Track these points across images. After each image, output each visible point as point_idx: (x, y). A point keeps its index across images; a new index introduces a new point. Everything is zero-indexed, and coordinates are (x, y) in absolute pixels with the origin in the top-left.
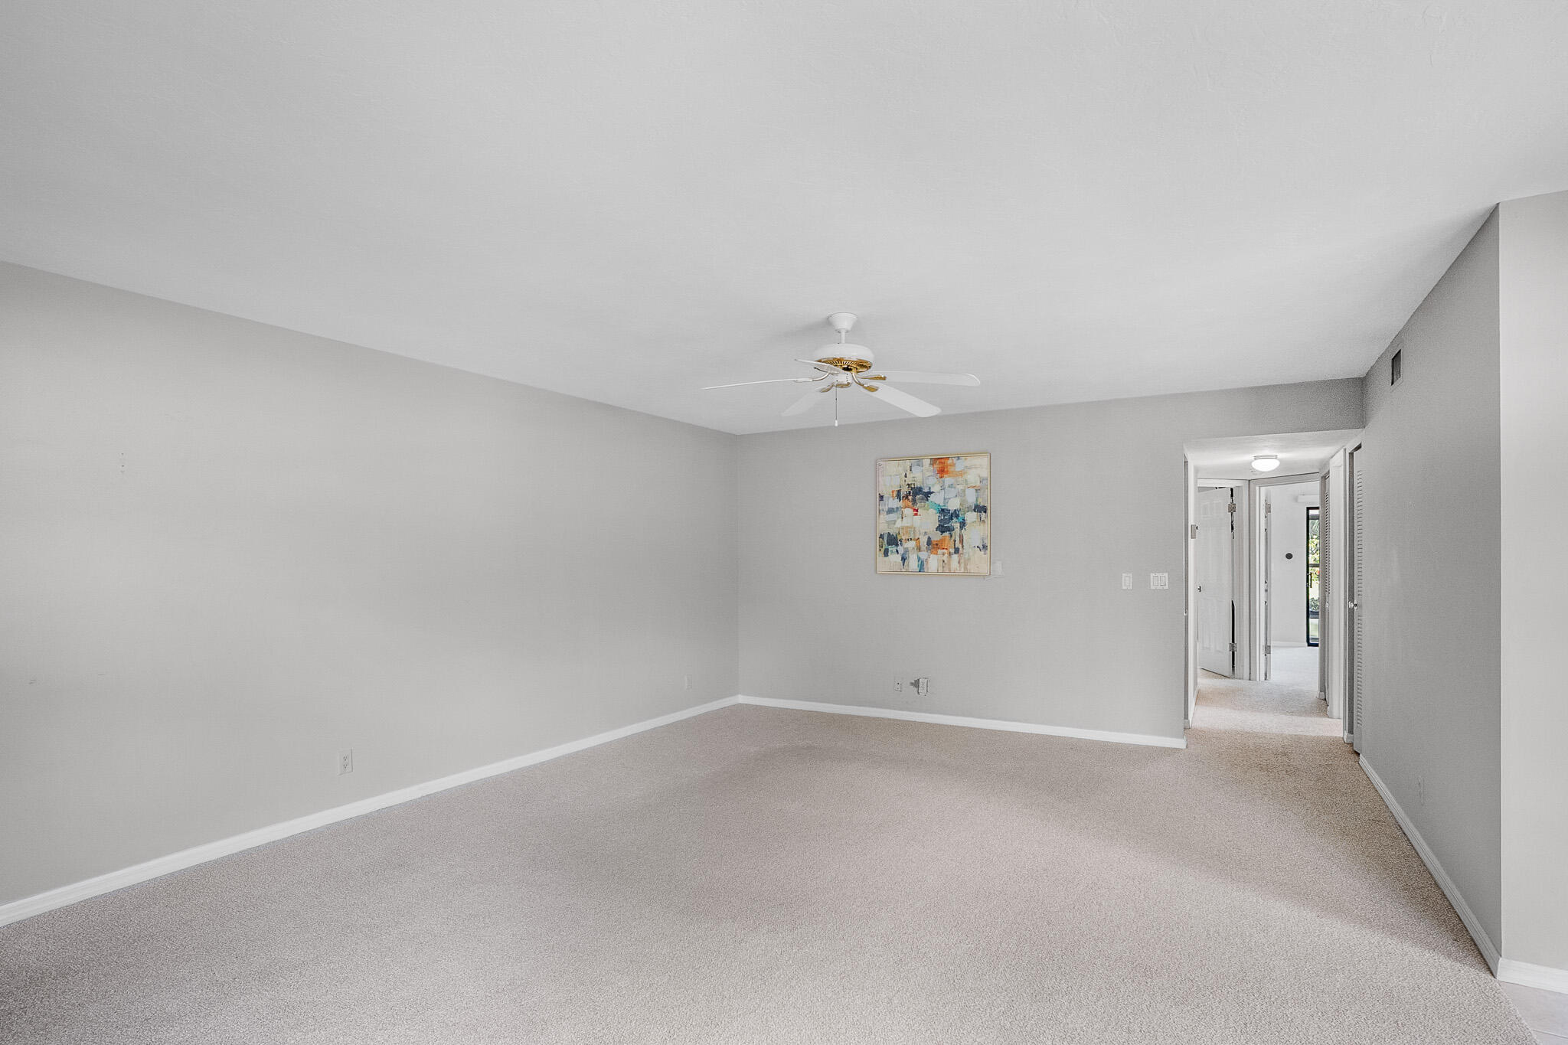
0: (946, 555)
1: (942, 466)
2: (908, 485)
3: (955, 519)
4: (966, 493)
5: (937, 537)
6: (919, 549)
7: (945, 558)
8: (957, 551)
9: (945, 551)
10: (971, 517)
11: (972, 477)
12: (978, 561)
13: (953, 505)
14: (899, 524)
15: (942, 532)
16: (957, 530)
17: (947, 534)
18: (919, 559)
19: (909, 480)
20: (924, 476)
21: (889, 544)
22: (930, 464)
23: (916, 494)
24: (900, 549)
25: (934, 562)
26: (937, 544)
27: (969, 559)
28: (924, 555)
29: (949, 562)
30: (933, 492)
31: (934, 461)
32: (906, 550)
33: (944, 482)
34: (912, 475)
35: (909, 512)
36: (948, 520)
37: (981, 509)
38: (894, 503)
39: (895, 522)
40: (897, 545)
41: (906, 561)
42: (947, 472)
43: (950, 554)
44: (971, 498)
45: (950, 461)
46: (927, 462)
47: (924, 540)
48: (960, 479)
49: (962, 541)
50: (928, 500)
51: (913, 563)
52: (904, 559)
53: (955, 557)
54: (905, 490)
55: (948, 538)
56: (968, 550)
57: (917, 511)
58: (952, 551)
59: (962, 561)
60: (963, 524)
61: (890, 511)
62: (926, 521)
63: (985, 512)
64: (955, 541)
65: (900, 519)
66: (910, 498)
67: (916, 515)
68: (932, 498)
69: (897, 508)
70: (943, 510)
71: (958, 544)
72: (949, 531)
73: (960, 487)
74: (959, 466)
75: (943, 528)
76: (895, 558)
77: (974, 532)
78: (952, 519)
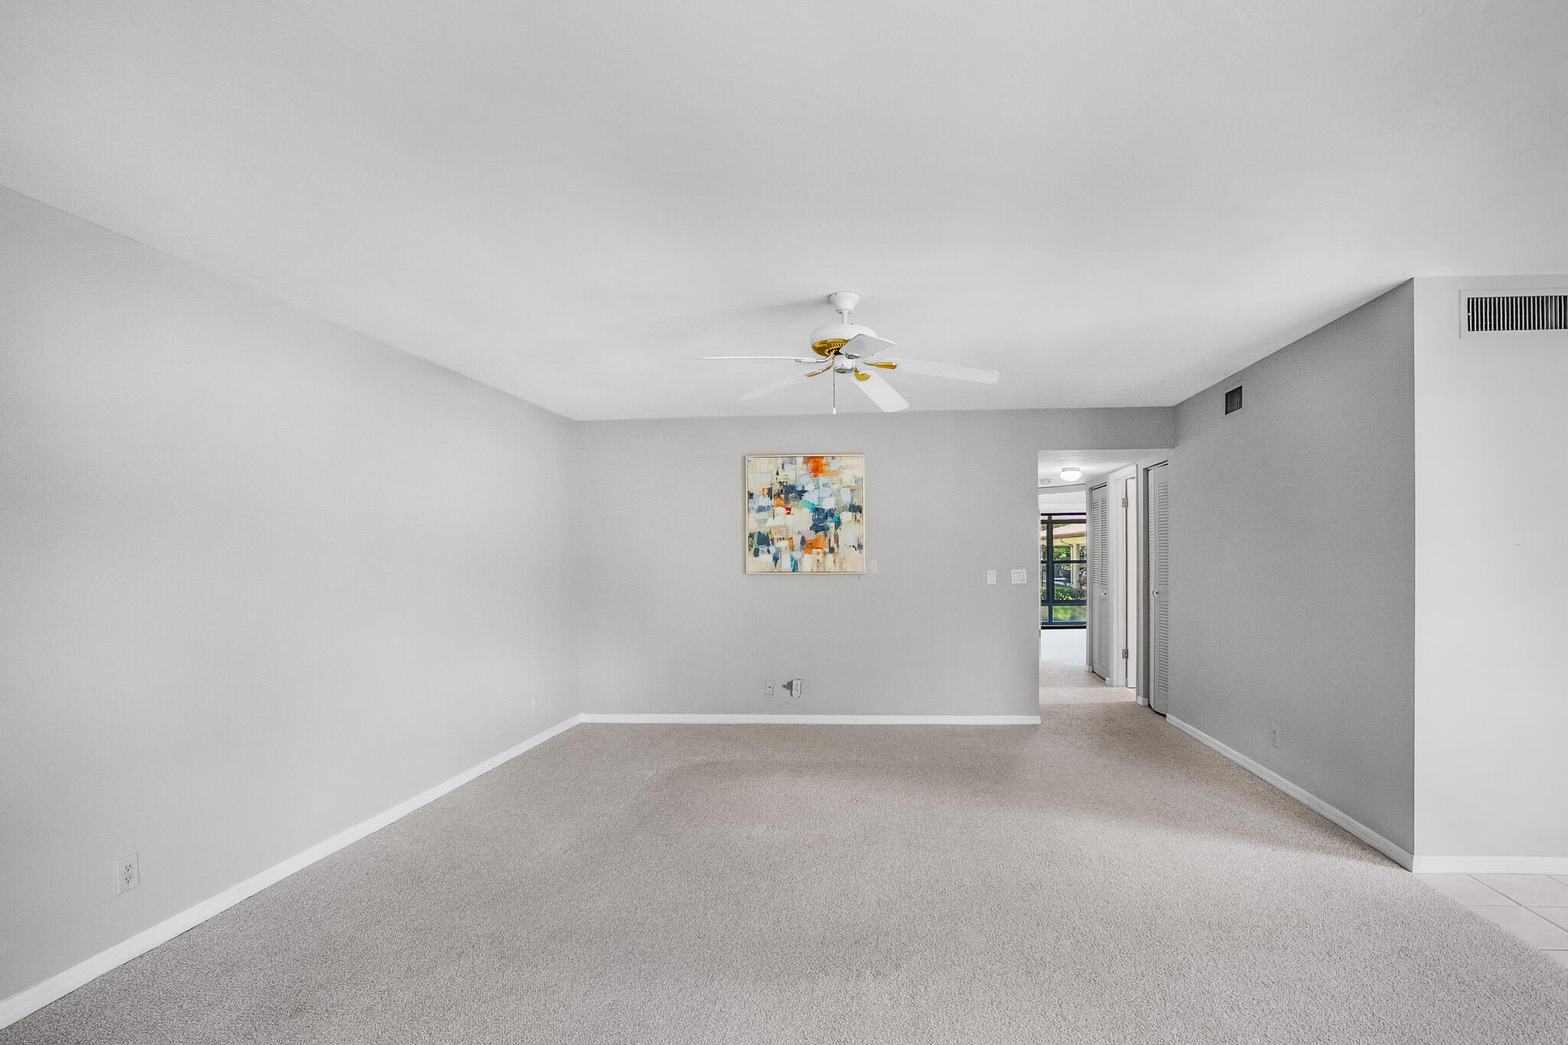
0: (821, 555)
1: (816, 465)
2: (780, 482)
3: (829, 519)
4: (841, 492)
5: (811, 536)
6: (792, 548)
7: (820, 557)
8: (832, 550)
9: (820, 550)
10: (846, 517)
11: (847, 477)
12: (853, 561)
13: (828, 504)
14: (770, 522)
15: (817, 532)
16: (832, 530)
17: (821, 533)
18: (792, 559)
19: (781, 478)
20: (796, 474)
21: (759, 543)
22: (804, 462)
23: (789, 493)
24: (772, 549)
25: (808, 562)
26: (811, 544)
27: (844, 559)
28: (797, 555)
29: (824, 561)
30: (806, 491)
31: (807, 459)
32: (778, 550)
33: (818, 481)
34: (784, 473)
35: (781, 510)
36: (822, 519)
37: (856, 509)
38: (765, 501)
39: (765, 521)
40: (769, 545)
41: (779, 561)
42: (821, 472)
43: (825, 553)
44: (846, 498)
45: (824, 461)
46: (800, 460)
47: (797, 540)
48: (835, 479)
49: (837, 541)
50: (801, 499)
51: (786, 563)
52: (776, 559)
53: (830, 556)
54: (776, 488)
55: (823, 537)
56: (843, 550)
57: (790, 509)
58: (827, 550)
59: (837, 560)
60: (838, 524)
61: (761, 509)
62: (800, 519)
63: (860, 512)
64: (830, 540)
65: (772, 518)
66: (782, 496)
67: (789, 513)
68: (806, 497)
69: (769, 507)
70: (817, 509)
71: (833, 544)
72: (824, 530)
73: (836, 487)
74: (834, 466)
75: (817, 527)
76: (766, 558)
77: (849, 531)
78: (827, 519)
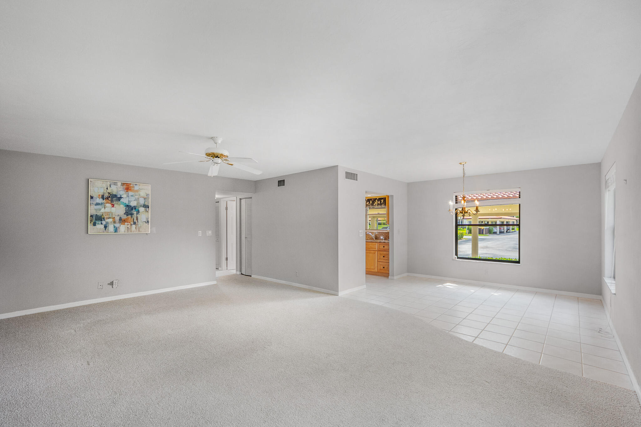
0: (129, 225)
1: (128, 187)
2: (109, 193)
3: (134, 210)
4: (140, 199)
5: (124, 217)
6: (115, 222)
7: (129, 226)
8: (135, 223)
9: (129, 223)
10: (142, 209)
11: (143, 193)
12: (148, 229)
13: (133, 204)
14: (103, 210)
15: (127, 215)
16: (135, 215)
17: (130, 216)
18: (114, 227)
19: (109, 191)
20: (117, 189)
21: (96, 220)
22: (121, 185)
23: (113, 198)
24: (104, 222)
25: (123, 228)
26: (125, 220)
27: (141, 227)
28: (117, 225)
29: (131, 228)
30: (122, 198)
31: (123, 184)
32: (107, 223)
33: (128, 194)
34: (111, 189)
35: (109, 205)
36: (130, 210)
37: (146, 207)
38: (100, 201)
39: (100, 210)
40: (102, 220)
41: (107, 228)
42: (130, 190)
43: (131, 225)
44: (142, 202)
45: (132, 185)
46: (119, 184)
47: (117, 219)
48: (137, 193)
49: (137, 219)
50: (120, 201)
51: (111, 228)
52: (106, 227)
53: (134, 226)
54: (106, 195)
55: (130, 218)
56: (140, 223)
57: (114, 205)
58: (132, 223)
59: (137, 227)
60: (138, 212)
61: (97, 204)
62: (119, 210)
63: (148, 208)
64: (134, 219)
65: (104, 208)
66: (110, 199)
67: (113, 207)
68: (122, 200)
69: (102, 203)
70: (128, 206)
71: (135, 220)
72: (131, 215)
73: (137, 197)
74: (136, 188)
75: (127, 213)
76: (100, 227)
77: (143, 216)
78: (132, 210)
